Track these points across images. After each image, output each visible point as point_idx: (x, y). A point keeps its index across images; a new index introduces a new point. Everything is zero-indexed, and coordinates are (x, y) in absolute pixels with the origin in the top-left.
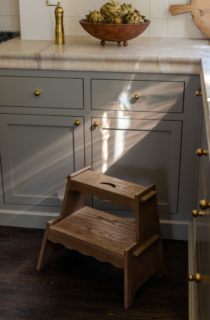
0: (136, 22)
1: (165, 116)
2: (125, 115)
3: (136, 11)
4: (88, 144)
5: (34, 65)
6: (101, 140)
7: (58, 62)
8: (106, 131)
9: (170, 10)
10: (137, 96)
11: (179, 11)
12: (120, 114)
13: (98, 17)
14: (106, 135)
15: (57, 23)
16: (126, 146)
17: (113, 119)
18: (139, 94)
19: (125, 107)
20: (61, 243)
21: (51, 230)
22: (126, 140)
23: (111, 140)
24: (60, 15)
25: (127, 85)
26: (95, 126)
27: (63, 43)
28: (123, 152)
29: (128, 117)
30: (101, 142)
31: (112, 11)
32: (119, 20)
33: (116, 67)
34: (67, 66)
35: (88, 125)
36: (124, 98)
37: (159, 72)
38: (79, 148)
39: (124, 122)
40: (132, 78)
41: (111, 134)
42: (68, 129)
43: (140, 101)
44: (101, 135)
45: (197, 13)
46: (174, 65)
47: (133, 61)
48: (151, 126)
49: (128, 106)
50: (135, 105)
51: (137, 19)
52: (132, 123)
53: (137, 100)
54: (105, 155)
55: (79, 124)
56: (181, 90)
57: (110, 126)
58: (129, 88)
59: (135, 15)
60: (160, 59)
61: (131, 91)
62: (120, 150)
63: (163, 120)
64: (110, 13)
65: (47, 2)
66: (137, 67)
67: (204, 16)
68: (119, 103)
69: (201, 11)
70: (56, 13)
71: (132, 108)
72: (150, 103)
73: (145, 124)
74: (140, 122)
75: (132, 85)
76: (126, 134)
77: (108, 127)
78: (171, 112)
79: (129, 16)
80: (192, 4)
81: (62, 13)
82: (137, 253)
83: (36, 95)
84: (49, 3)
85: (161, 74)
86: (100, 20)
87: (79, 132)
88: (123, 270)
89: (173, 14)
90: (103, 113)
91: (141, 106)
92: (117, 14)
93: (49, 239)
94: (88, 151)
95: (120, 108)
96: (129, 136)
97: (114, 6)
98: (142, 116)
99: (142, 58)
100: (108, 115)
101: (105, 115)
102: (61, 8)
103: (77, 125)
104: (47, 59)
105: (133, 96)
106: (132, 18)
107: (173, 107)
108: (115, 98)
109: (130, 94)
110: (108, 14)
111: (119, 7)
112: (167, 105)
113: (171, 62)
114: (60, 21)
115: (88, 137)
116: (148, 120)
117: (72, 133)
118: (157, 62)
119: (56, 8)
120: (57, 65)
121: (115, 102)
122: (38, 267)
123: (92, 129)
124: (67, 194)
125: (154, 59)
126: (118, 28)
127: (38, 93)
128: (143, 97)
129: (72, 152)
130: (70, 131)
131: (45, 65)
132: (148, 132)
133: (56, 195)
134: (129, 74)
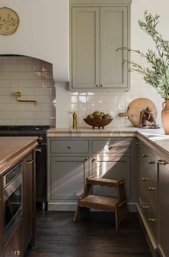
0: (108, 119)
1: (123, 155)
2: (106, 155)
3: (107, 114)
4: (91, 168)
5: (69, 135)
6: (96, 166)
7: (79, 134)
8: (98, 162)
9: (119, 115)
10: (112, 147)
11: (123, 115)
12: (105, 155)
13: (92, 117)
14: (98, 164)
15: (74, 120)
16: (107, 169)
17: (102, 157)
18: (112, 146)
19: (107, 152)
20: (86, 206)
21: (80, 202)
22: (107, 166)
23: (101, 166)
24: (75, 117)
25: (107, 142)
26: (94, 160)
27: (76, 128)
28: (106, 171)
29: (108, 156)
30: (96, 167)
31: (98, 115)
32: (101, 118)
33: (103, 135)
34: (83, 135)
35: (91, 160)
36: (106, 148)
37: (120, 136)
38: (87, 171)
39: (106, 158)
40: (109, 139)
41: (100, 163)
42: (82, 162)
43: (113, 149)
44: (96, 164)
45: (130, 116)
46: (126, 134)
47: (110, 132)
48: (118, 159)
49: (108, 151)
50: (110, 150)
51: (108, 117)
52: (110, 158)
53: (112, 148)
54: (98, 173)
55: (87, 159)
56: (129, 144)
57: (100, 160)
58: (108, 143)
59: (107, 116)
60: (120, 131)
61: (109, 145)
62: (104, 171)
63: (123, 156)
64: (97, 115)
65: (69, 112)
66: (111, 135)
67: (133, 117)
68: (104, 150)
69: (132, 115)
70: (74, 116)
71: (110, 152)
72: (117, 150)
73: (115, 158)
74: (113, 158)
75: (109, 142)
76: (107, 163)
77: (99, 161)
78: (125, 153)
79: (105, 116)
80: (128, 112)
81: (76, 116)
82: (120, 205)
83: (69, 148)
84: (70, 112)
85: (121, 137)
86: (93, 118)
87: (87, 163)
88: (115, 212)
89: (120, 117)
90: (97, 154)
91: (113, 151)
92: (99, 116)
93: (79, 206)
94: (91, 172)
95: (104, 152)
96: (108, 164)
97: (98, 113)
98: (114, 155)
99: (113, 131)
100: (99, 155)
101: (98, 155)
102: (76, 114)
103: (86, 160)
104: (74, 133)
105: (110, 147)
106: (107, 117)
107: (127, 150)
108: (102, 148)
109: (109, 146)
110: (96, 116)
111: (100, 113)
112: (124, 150)
113: (125, 132)
114: (75, 119)
115: (91, 165)
116: (116, 157)
117: (83, 164)
118: (119, 132)
119: (74, 114)
120: (78, 135)
121: (102, 150)
122: (74, 220)
123: (92, 162)
124: (86, 186)
125: (118, 131)
126: (101, 120)
127: (70, 147)
128: (114, 147)
129: (83, 173)
130: (83, 163)
131: (73, 135)
132: (116, 162)
133: (76, 193)
134: (108, 138)
